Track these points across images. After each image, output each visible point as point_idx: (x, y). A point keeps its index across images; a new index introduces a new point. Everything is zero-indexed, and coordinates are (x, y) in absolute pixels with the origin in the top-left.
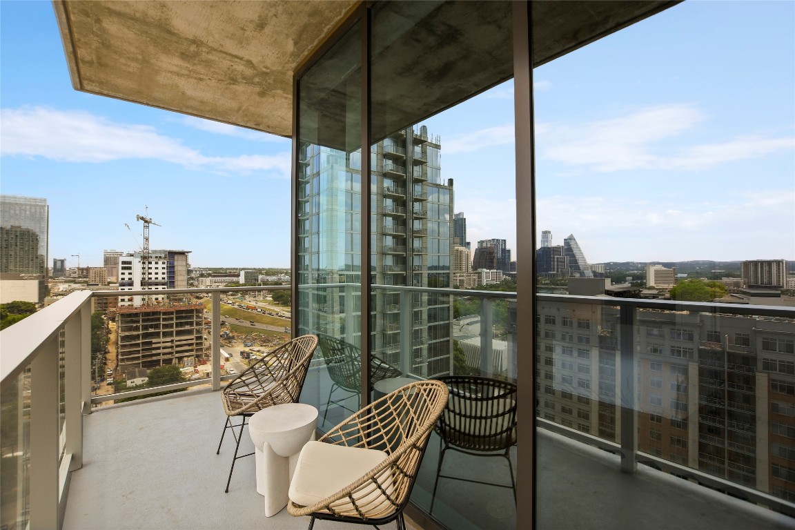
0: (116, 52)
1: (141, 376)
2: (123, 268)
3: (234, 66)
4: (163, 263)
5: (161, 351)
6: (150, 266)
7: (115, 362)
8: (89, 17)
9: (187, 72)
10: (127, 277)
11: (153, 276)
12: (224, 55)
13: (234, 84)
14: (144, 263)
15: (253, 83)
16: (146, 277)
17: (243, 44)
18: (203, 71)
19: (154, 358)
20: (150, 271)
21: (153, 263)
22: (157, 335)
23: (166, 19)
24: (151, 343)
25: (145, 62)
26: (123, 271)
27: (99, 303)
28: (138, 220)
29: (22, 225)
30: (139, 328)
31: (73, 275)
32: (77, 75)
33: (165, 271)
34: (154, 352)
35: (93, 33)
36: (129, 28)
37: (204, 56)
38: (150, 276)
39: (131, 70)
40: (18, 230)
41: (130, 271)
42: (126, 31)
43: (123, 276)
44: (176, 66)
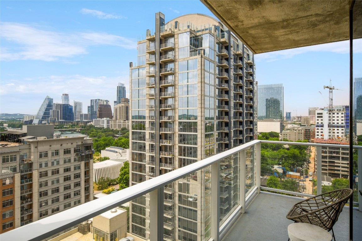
0: (259, 38)
1: (327, 181)
2: (318, 117)
3: (310, 20)
4: (342, 114)
5: (340, 168)
6: (333, 115)
7: (314, 169)
8: (244, 33)
9: (289, 32)
10: (320, 122)
11: (336, 122)
12: (301, 19)
13: (316, 26)
14: (330, 114)
15: (327, 21)
16: (331, 122)
17: (307, 10)
18: (296, 29)
19: (336, 172)
20: (333, 118)
21: (336, 113)
22: (338, 158)
23: (268, 20)
24: (334, 162)
25: (270, 36)
26: (318, 119)
27: (306, 136)
28: (324, 89)
29: (274, 97)
30: (327, 152)
31: (294, 120)
32: (252, 50)
33: (343, 118)
34: (336, 168)
35: (248, 36)
36: (257, 29)
37: (292, 23)
38: (333, 122)
39: (267, 41)
40: (273, 99)
41: (321, 119)
42: (257, 30)
43: (318, 122)
44: (283, 32)
